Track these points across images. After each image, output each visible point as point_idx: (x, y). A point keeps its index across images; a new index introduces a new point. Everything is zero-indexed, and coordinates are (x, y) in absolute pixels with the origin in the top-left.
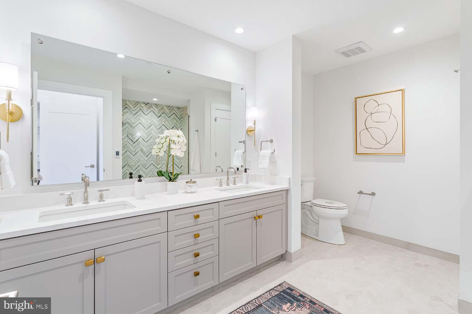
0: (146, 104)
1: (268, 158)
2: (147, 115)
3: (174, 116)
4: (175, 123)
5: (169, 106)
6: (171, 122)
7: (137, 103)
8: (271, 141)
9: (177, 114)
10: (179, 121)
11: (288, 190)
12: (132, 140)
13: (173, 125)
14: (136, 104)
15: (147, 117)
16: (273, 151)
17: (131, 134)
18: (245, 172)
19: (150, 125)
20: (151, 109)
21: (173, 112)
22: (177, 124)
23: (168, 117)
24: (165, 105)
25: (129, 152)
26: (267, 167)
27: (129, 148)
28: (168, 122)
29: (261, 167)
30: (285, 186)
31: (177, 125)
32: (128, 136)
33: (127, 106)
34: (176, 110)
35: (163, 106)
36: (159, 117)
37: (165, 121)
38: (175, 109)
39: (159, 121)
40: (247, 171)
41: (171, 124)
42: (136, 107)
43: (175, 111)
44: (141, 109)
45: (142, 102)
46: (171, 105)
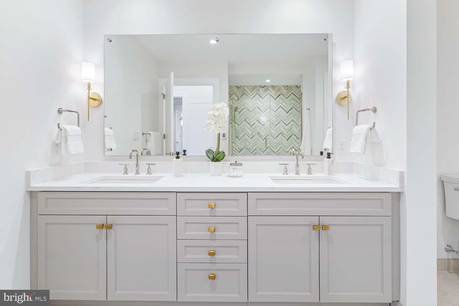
0: (263, 87)
1: (362, 137)
2: (264, 98)
3: (292, 96)
4: (293, 104)
5: (287, 86)
6: (288, 103)
7: (254, 87)
8: (375, 110)
9: (297, 93)
10: (298, 101)
11: (400, 193)
12: (250, 123)
13: (291, 106)
14: (253, 89)
15: (264, 100)
16: (372, 126)
17: (249, 118)
18: (327, 158)
19: (267, 108)
20: (267, 92)
21: (291, 92)
22: (296, 104)
23: (286, 98)
24: (283, 85)
25: (247, 135)
26: (360, 152)
27: (247, 131)
28: (286, 103)
29: (353, 152)
30: (393, 185)
31: (295, 106)
32: (246, 120)
33: (245, 92)
34: (295, 89)
35: (280, 87)
36: (275, 99)
37: (282, 102)
38: (293, 88)
39: (276, 103)
40: (331, 156)
41: (288, 106)
42: (253, 91)
43: (294, 91)
44: (258, 93)
45: (259, 86)
46: (289, 85)
